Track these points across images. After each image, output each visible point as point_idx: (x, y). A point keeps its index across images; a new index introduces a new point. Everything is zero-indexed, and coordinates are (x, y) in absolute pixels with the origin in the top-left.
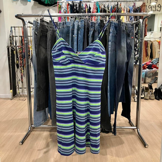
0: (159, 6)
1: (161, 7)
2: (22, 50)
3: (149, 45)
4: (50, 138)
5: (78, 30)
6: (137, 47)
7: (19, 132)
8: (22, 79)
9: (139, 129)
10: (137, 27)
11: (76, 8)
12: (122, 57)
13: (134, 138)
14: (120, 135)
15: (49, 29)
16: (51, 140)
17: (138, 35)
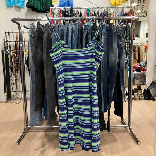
0: (145, 12)
1: (147, 13)
2: (16, 55)
3: (137, 50)
4: (46, 138)
5: (72, 32)
6: (126, 50)
7: (14, 133)
8: (16, 82)
9: (131, 126)
10: (126, 32)
11: (68, 14)
12: (114, 57)
13: (127, 135)
14: (113, 133)
15: (45, 32)
16: (47, 139)
17: (127, 39)
